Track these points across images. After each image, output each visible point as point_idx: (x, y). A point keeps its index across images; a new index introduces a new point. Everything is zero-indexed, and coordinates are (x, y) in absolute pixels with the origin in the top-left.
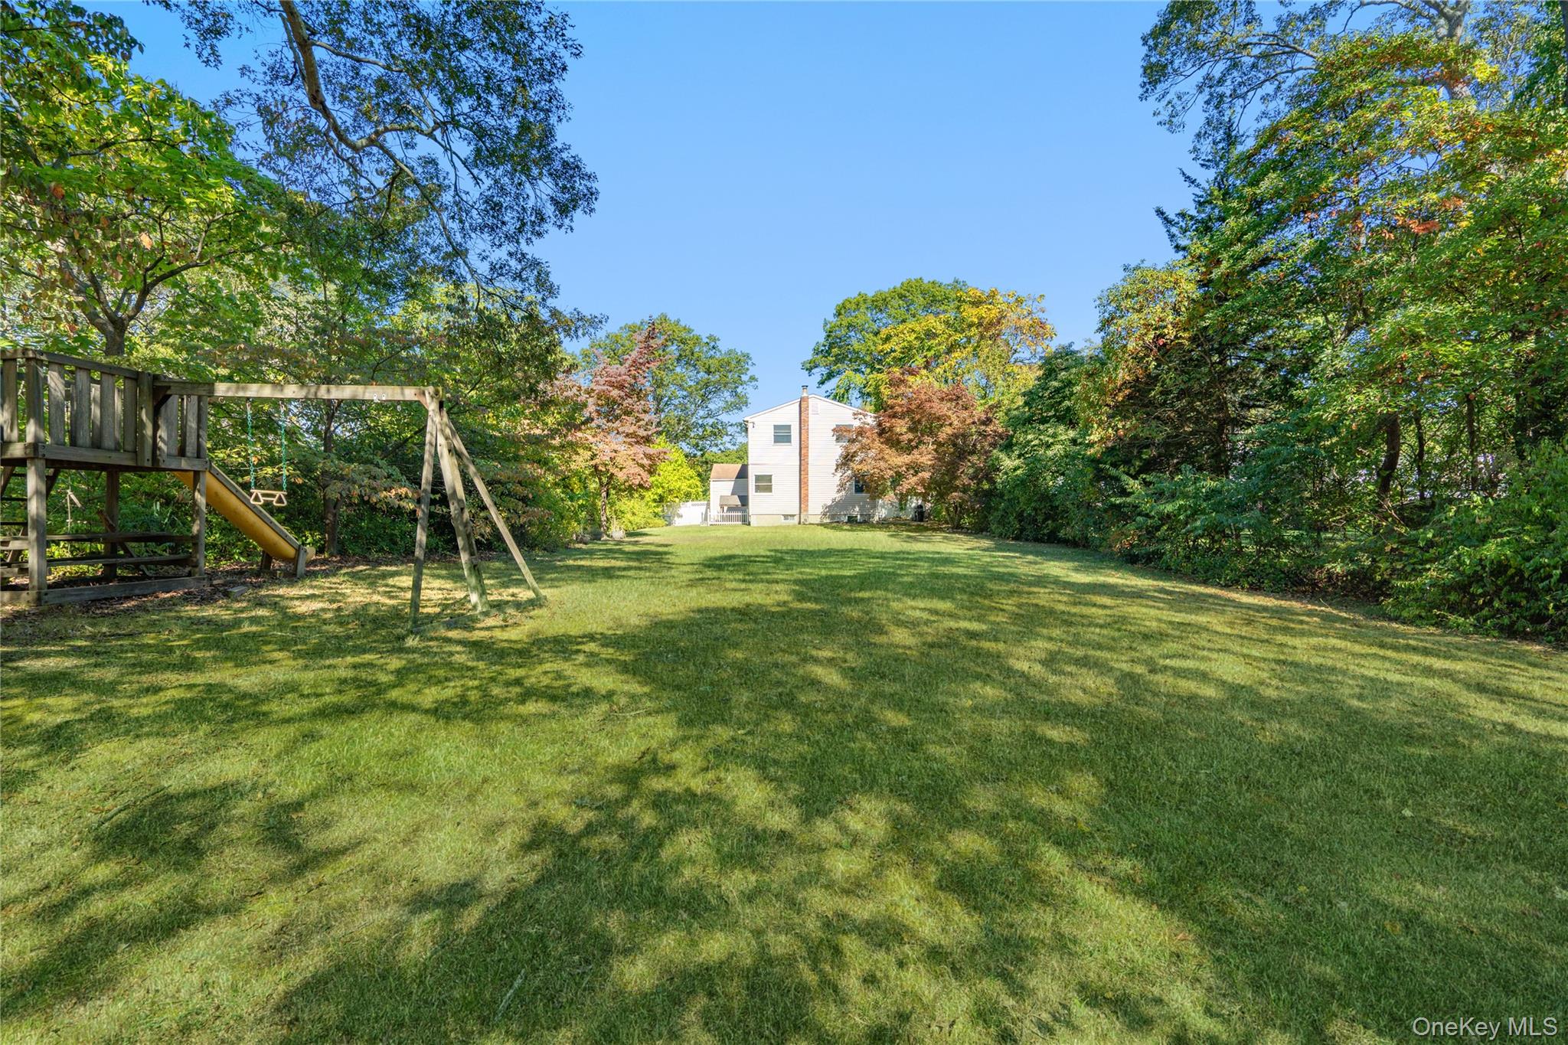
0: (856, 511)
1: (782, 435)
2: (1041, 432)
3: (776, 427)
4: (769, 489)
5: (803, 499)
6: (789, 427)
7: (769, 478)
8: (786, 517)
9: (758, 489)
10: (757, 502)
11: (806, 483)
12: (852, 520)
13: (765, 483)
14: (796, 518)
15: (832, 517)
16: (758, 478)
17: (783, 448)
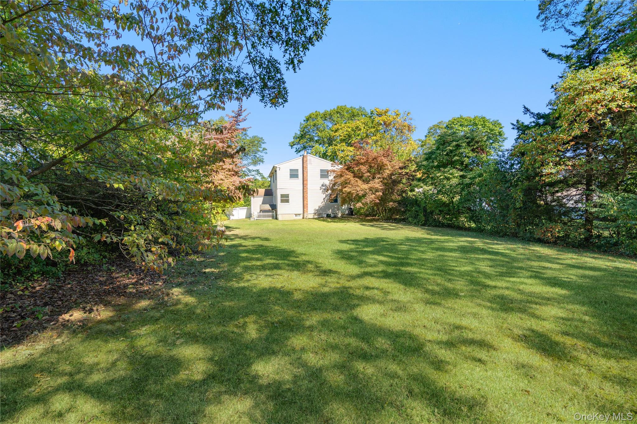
0: (330, 212)
1: (294, 174)
2: (444, 172)
3: (291, 170)
4: (287, 201)
5: (304, 206)
6: (297, 170)
7: (287, 196)
8: (296, 215)
9: (282, 201)
10: (282, 208)
11: (307, 198)
12: (329, 216)
13: (285, 199)
14: (301, 216)
15: (319, 214)
16: (282, 196)
17: (294, 180)
